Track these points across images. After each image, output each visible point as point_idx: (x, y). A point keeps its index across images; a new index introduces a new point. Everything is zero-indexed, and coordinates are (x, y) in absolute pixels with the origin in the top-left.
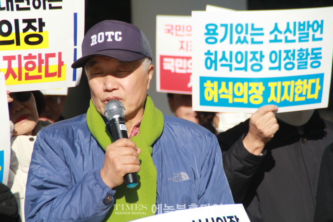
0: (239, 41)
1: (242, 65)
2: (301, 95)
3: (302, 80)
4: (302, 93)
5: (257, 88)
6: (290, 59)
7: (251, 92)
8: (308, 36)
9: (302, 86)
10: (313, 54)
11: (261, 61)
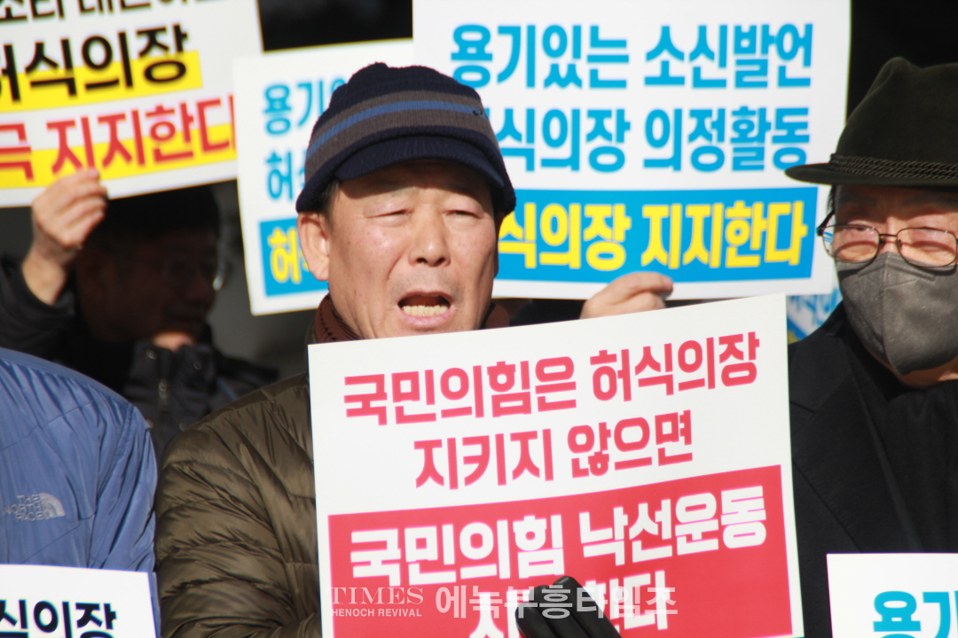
0: (554, 78)
1: (564, 152)
2: (744, 250)
3: (749, 204)
4: (748, 243)
5: (609, 222)
6: (709, 137)
7: (589, 234)
8: (764, 71)
9: (750, 221)
10: (780, 125)
11: (621, 139)
